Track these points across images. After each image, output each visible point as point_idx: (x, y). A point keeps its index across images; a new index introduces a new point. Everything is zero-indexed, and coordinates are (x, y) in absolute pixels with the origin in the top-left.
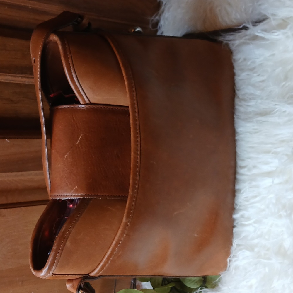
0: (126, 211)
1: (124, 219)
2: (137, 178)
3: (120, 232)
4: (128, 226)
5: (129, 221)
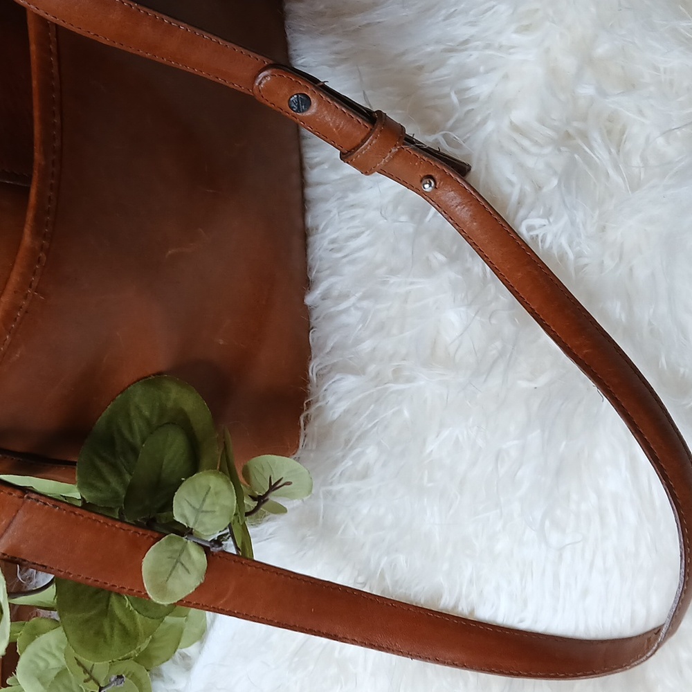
0: (30, 215)
1: (27, 239)
2: (55, 121)
3: (15, 278)
4: (39, 261)
5: (42, 248)
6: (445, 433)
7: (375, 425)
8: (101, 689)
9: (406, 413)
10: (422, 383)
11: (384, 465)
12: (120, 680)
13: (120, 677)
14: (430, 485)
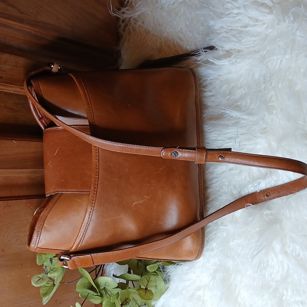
6: (234, 242)
7: (215, 237)
8: (139, 306)
9: (224, 235)
10: (229, 227)
11: (218, 248)
12: (145, 305)
13: (145, 304)
14: (230, 255)
